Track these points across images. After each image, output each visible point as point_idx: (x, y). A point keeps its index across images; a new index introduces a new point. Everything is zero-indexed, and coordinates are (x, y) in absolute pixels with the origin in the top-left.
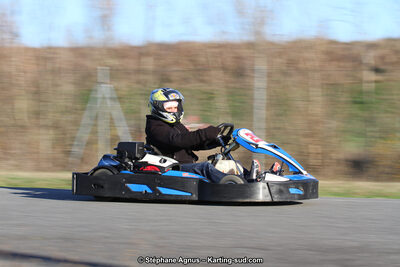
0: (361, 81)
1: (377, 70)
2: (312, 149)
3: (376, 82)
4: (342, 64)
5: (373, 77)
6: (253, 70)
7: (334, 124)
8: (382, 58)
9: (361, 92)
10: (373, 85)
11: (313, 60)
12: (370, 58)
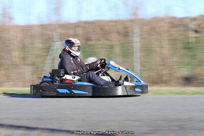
0: (188, 37)
1: (196, 32)
2: (164, 72)
3: (196, 37)
4: (178, 29)
5: (194, 35)
6: (133, 33)
7: (175, 59)
8: (199, 25)
9: (188, 43)
10: (194, 39)
11: (163, 27)
12: (193, 25)
